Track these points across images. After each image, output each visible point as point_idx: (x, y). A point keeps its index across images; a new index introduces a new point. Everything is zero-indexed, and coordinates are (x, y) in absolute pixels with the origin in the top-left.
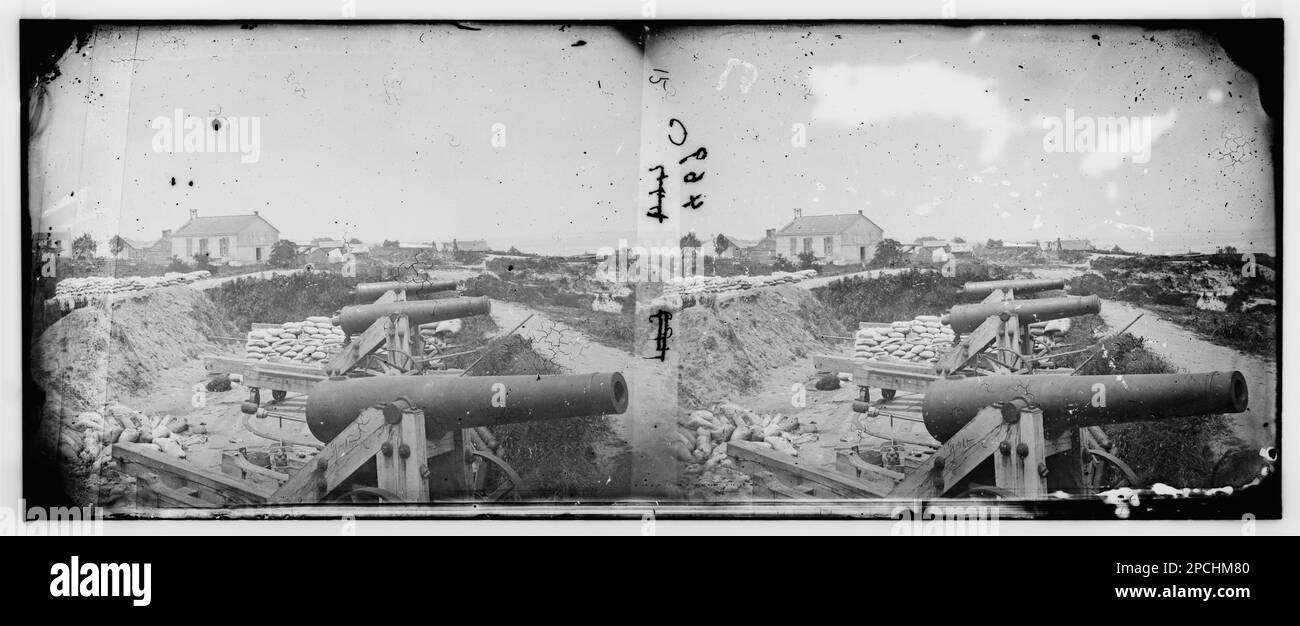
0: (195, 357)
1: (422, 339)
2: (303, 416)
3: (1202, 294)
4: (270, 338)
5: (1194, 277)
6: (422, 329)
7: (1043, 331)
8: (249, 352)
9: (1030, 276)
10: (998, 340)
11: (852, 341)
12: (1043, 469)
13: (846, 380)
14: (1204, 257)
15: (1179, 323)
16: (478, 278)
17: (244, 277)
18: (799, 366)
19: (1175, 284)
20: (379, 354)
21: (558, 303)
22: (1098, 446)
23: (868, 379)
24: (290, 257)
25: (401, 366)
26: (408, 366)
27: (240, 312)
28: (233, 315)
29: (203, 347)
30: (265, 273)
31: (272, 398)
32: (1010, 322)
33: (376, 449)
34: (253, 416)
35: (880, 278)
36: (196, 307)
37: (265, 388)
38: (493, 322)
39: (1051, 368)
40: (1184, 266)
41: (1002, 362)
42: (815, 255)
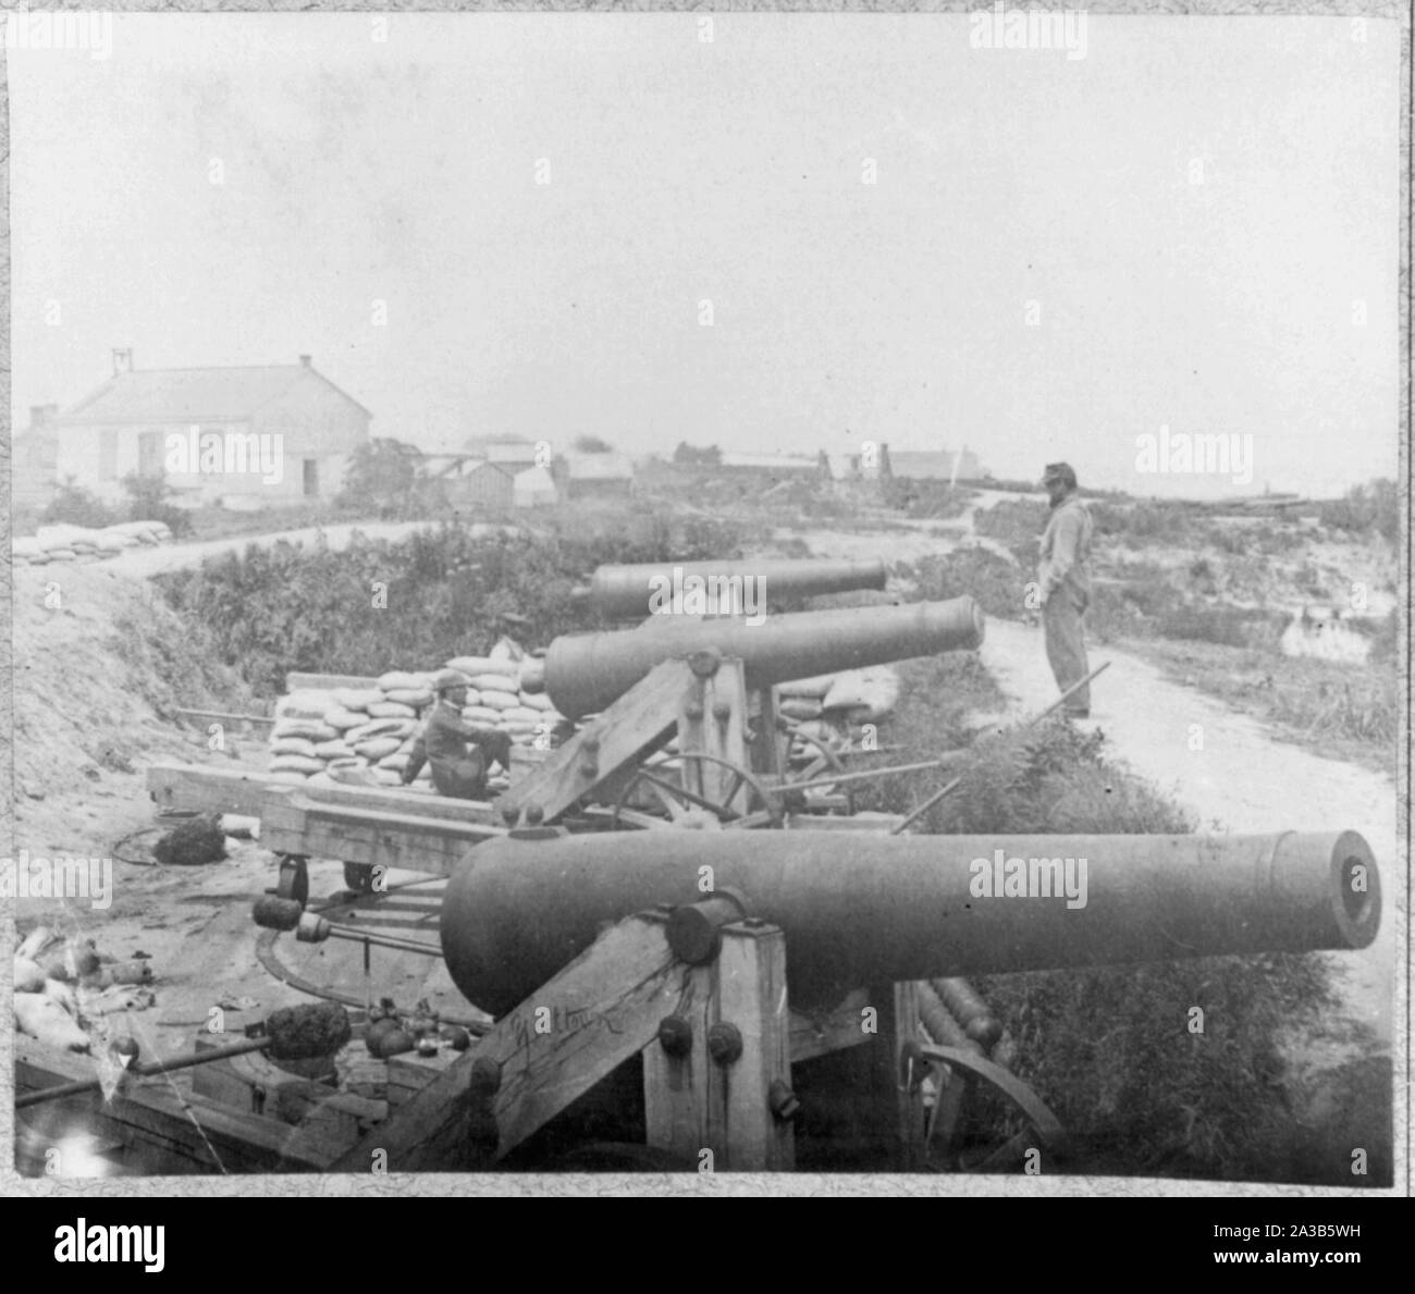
0: (123, 767)
1: (781, 726)
2: (432, 938)
3: (1298, 613)
4: (341, 717)
5: (1275, 563)
6: (783, 697)
7: (818, 709)
8: (279, 753)
9: (799, 550)
10: (683, 729)
11: (263, 725)
12: (784, 1096)
13: (244, 835)
14: (1309, 507)
15: (1216, 692)
16: (950, 557)
17: (266, 541)
18: (108, 795)
19: (1221, 584)
20: (658, 767)
21: (1175, 632)
22: (957, 1035)
23: (305, 834)
24: (404, 486)
25: (720, 803)
26: (740, 802)
27: (252, 641)
28: (235, 649)
29: (146, 740)
30: (328, 530)
31: (341, 886)
32: (719, 678)
33: (642, 1036)
34: (288, 936)
35: (353, 548)
36: (125, 625)
37: (326, 856)
38: (992, 683)
39: (840, 811)
40: (1247, 533)
41: (694, 792)
42: (171, 481)
